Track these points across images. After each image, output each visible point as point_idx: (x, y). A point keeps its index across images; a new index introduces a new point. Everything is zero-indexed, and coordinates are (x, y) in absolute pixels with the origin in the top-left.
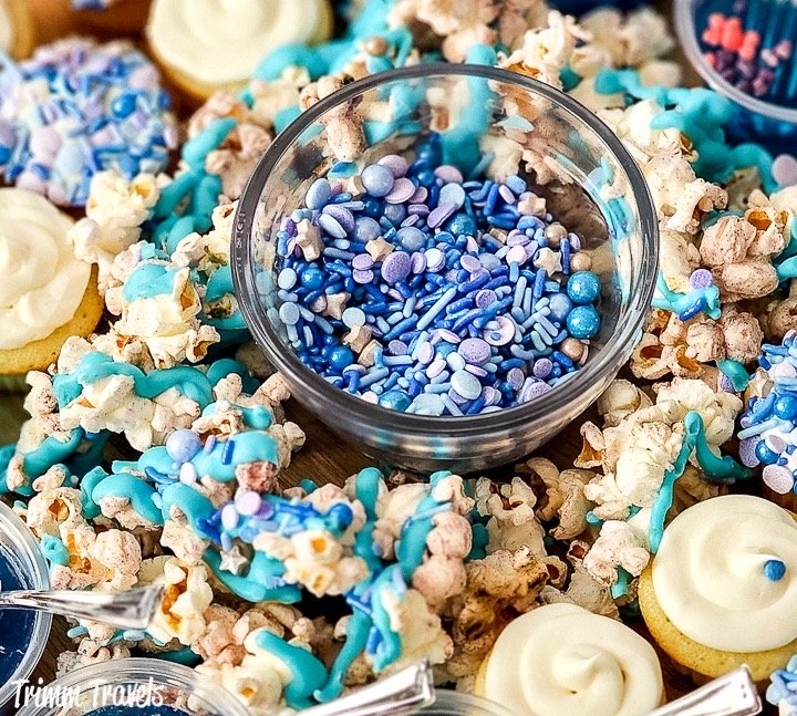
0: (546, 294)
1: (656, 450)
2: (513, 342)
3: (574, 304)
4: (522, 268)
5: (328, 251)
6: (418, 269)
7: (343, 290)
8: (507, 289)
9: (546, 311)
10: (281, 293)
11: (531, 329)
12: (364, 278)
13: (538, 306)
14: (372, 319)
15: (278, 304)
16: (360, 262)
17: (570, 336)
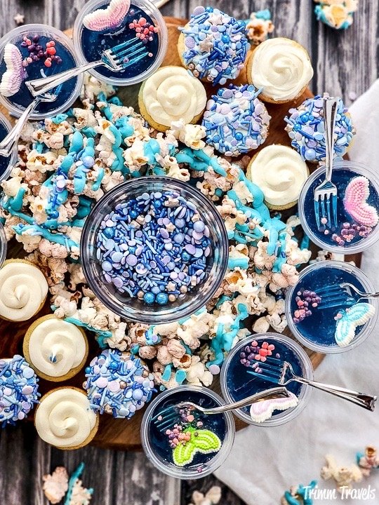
0: (159, 285)
1: (93, 321)
2: (138, 274)
3: (156, 295)
4: (169, 277)
5: (169, 209)
6: (165, 241)
7: (156, 214)
8: (158, 272)
9: (151, 285)
10: (153, 193)
11: (145, 280)
12: (160, 222)
13: (154, 283)
14: (148, 225)
15: (149, 193)
16: (166, 221)
17: (145, 293)
